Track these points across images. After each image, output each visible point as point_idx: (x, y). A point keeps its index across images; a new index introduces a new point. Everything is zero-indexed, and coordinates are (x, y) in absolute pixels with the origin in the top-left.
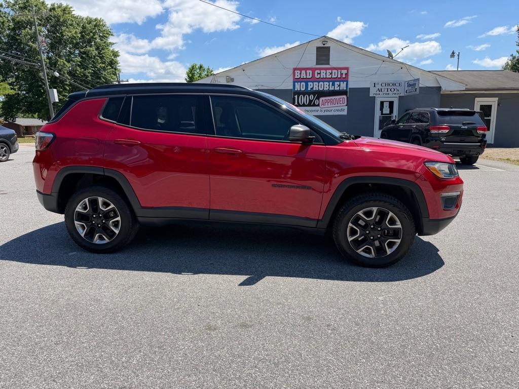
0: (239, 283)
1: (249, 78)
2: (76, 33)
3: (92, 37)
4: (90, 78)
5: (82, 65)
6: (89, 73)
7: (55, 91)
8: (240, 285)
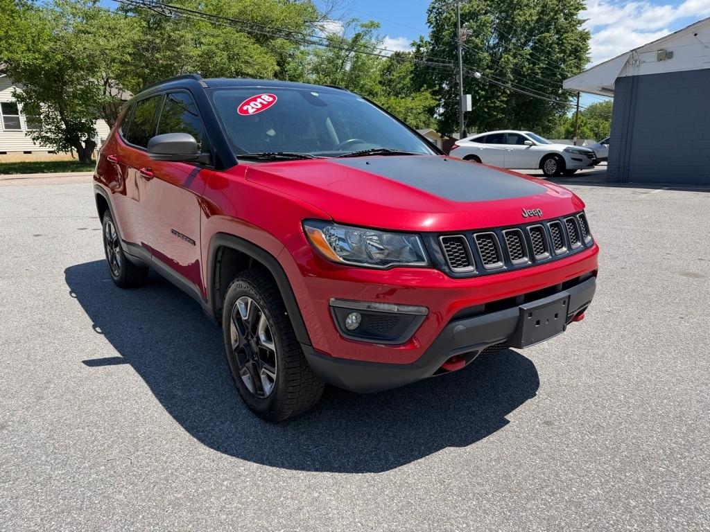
0: (86, 359)
1: (707, 47)
2: (531, 15)
3: (553, 18)
4: (539, 76)
5: (534, 59)
6: (539, 69)
7: (469, 97)
8: (84, 362)
